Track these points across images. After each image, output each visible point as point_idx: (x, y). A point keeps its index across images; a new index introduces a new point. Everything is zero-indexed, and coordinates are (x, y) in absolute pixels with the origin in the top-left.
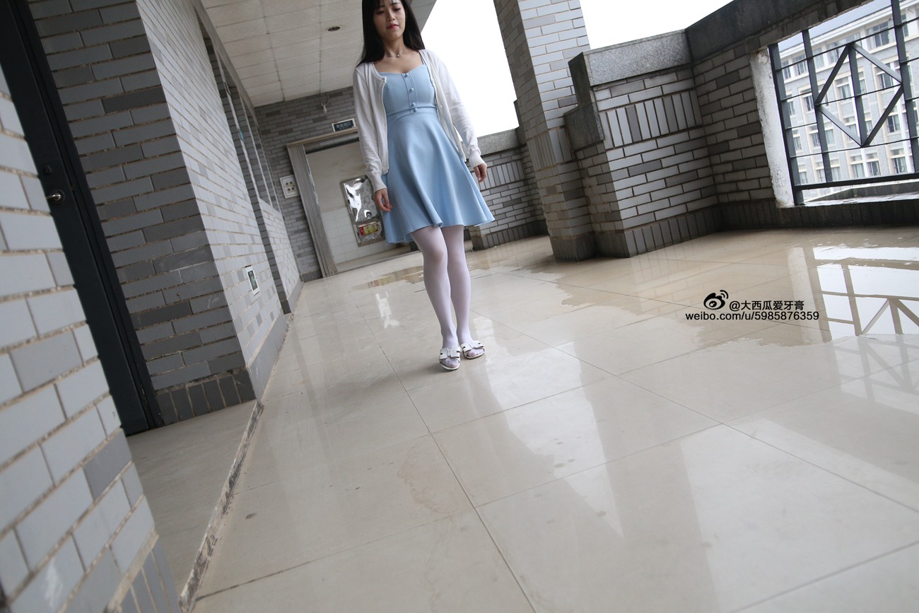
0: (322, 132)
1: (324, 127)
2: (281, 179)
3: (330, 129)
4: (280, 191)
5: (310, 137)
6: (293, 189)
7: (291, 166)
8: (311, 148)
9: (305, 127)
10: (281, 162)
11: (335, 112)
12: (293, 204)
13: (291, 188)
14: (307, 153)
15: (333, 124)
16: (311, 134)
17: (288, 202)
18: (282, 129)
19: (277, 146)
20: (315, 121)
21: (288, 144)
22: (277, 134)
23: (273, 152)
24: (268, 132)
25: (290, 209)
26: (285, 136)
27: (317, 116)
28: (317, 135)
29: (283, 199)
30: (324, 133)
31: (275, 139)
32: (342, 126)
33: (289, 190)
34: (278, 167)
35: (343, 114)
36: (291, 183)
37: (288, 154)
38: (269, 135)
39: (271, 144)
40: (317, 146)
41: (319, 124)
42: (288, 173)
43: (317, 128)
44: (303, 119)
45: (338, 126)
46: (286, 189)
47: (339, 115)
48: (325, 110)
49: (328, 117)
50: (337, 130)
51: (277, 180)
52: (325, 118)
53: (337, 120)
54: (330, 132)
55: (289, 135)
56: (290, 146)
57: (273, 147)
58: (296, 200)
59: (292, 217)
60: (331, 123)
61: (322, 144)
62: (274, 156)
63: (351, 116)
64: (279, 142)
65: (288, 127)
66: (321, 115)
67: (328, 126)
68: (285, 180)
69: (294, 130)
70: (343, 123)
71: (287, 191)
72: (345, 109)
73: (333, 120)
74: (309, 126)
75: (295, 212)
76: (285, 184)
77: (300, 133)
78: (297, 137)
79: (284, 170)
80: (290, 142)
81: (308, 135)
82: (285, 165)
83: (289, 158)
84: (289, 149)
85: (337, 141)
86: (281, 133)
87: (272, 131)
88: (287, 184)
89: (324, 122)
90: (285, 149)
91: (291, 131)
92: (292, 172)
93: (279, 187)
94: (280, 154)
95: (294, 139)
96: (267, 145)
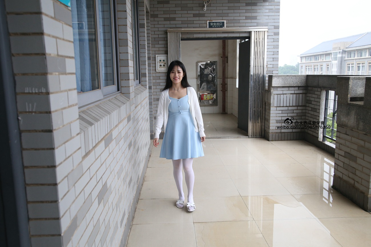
0: (198, 25)
1: (200, 22)
2: (156, 55)
3: (205, 25)
4: (154, 65)
5: (188, 27)
6: (164, 66)
7: (167, 47)
8: (185, 36)
9: (186, 19)
10: (160, 42)
11: (212, 12)
12: (161, 78)
13: (162, 64)
14: (182, 40)
15: (208, 21)
16: (189, 25)
17: (157, 75)
18: (168, 16)
19: (160, 29)
20: (195, 15)
21: (169, 29)
22: (163, 19)
23: (156, 33)
24: (154, 16)
25: (158, 81)
26: (168, 22)
27: (197, 12)
28: (194, 27)
29: (154, 72)
30: (200, 27)
31: (160, 23)
32: (215, 24)
33: (161, 66)
34: (156, 46)
35: (218, 15)
36: (164, 61)
37: (167, 37)
38: (156, 19)
39: (156, 26)
40: (191, 36)
41: (197, 18)
42: (164, 52)
43: (195, 22)
44: (186, 12)
45: (212, 24)
46: (159, 64)
47: (215, 15)
48: (205, 9)
49: (206, 15)
50: (210, 26)
51: (153, 56)
52: (203, 15)
53: (212, 18)
54: (205, 27)
55: (172, 22)
56: (170, 32)
57: (157, 29)
58: (164, 75)
59: (158, 87)
60: (207, 20)
61: (196, 36)
62: (157, 36)
63: (224, 18)
64: (163, 26)
65: (172, 16)
66: (201, 12)
67: (204, 22)
68: (160, 57)
69: (177, 19)
70: (216, 22)
71: (159, 66)
72: (221, 12)
73: (209, 19)
74: (189, 19)
75: (161, 84)
76: (158, 61)
77: (180, 22)
78: (177, 26)
79: (161, 49)
80: (170, 28)
81: (186, 25)
82: (163, 46)
83: (167, 41)
84: (168, 33)
85: (208, 36)
86: (166, 19)
87: (159, 16)
88: (160, 61)
89: (201, 18)
90: (166, 33)
91: (174, 19)
92: (166, 53)
93: (154, 62)
94: (160, 36)
95: (174, 26)
96: (153, 26)
